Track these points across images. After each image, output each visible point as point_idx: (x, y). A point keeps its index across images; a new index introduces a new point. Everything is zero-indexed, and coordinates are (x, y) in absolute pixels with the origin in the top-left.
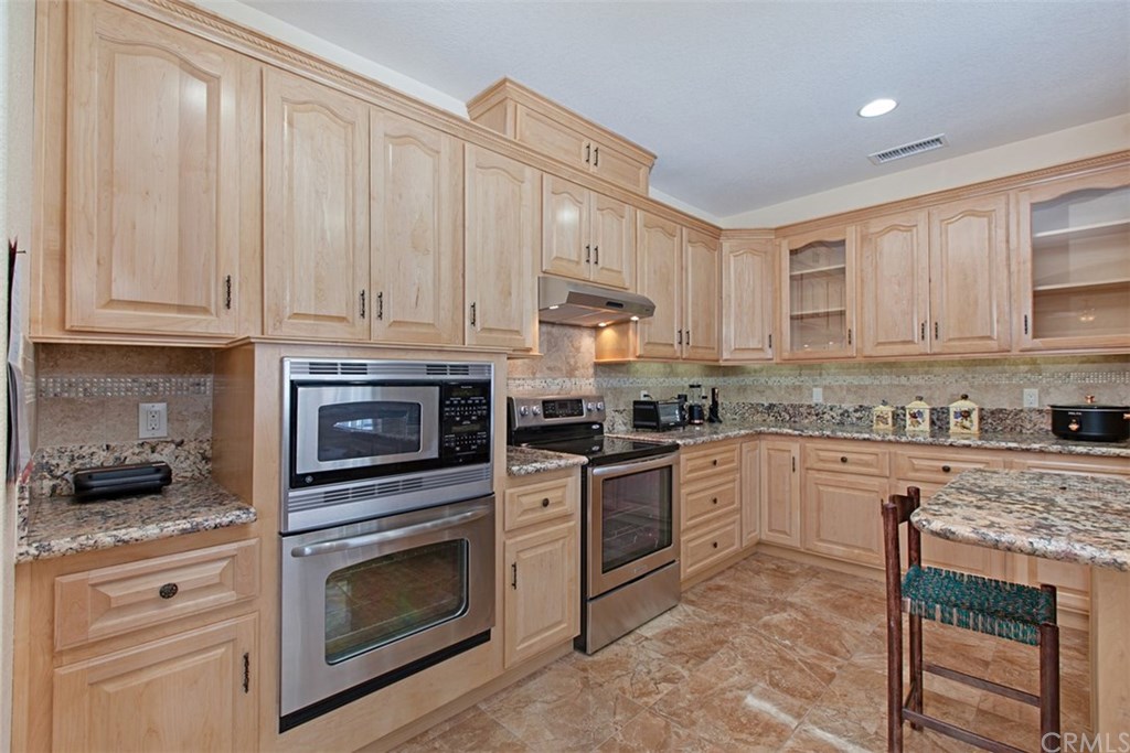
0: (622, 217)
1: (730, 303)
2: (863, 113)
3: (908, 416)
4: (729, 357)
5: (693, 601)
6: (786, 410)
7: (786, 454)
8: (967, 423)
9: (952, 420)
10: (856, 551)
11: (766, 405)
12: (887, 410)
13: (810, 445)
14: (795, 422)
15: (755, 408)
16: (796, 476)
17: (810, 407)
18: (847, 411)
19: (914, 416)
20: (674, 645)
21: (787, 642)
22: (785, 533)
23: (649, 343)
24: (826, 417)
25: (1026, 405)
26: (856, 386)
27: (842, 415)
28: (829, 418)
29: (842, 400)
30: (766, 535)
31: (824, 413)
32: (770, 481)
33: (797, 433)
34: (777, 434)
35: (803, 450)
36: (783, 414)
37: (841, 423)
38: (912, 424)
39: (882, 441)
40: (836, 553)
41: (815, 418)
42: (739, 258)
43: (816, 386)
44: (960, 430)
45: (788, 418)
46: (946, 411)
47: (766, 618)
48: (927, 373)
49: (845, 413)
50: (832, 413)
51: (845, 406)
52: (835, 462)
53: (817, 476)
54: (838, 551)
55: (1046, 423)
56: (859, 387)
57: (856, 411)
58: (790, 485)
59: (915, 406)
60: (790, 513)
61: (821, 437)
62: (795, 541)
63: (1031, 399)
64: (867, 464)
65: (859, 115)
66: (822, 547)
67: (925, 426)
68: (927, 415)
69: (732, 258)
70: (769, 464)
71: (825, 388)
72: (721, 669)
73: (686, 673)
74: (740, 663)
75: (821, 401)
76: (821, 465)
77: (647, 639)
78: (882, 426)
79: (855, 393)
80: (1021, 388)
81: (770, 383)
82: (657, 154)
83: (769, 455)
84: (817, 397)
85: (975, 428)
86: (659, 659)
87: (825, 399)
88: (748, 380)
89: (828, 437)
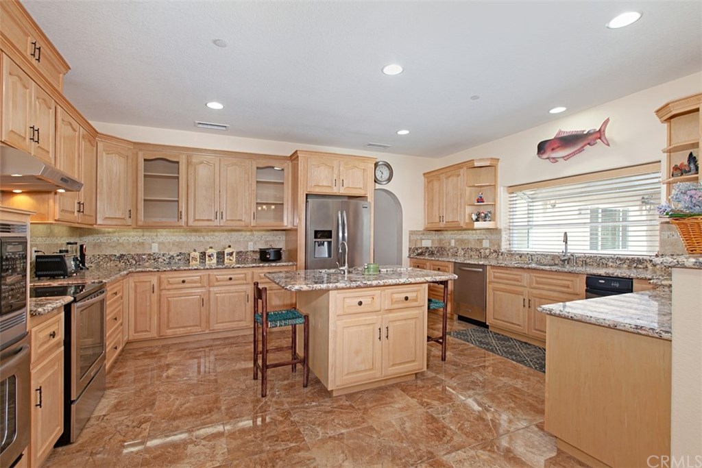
0: (50, 108)
1: (102, 185)
2: (209, 105)
3: (207, 256)
4: (101, 223)
5: (112, 387)
6: (133, 258)
7: (148, 284)
8: (231, 258)
9: (226, 257)
10: (189, 328)
11: (118, 255)
12: (197, 254)
13: (163, 276)
14: (139, 265)
15: (109, 258)
16: (155, 297)
17: (150, 255)
18: (172, 256)
19: (209, 256)
20: (126, 409)
21: (185, 378)
22: (146, 331)
23: (63, 210)
24: (160, 260)
25: (249, 249)
26: (178, 242)
27: (170, 258)
28: (162, 260)
29: (170, 250)
30: (133, 336)
31: (159, 258)
32: (136, 301)
33: (155, 270)
34: (142, 272)
35: (160, 279)
36: (131, 260)
37: (169, 263)
38: (209, 260)
39: (204, 269)
40: (178, 333)
41: (153, 261)
42: (110, 156)
43: (153, 242)
44: (229, 261)
45: (134, 263)
46: (223, 253)
47: (165, 375)
48: (212, 235)
49: (172, 257)
50: (163, 258)
51: (171, 253)
52: (179, 283)
53: (168, 293)
54: (181, 331)
55: (257, 256)
56: (179, 243)
57: (178, 256)
58: (151, 301)
59: (209, 252)
60: (150, 318)
61: (172, 270)
62: (154, 334)
63: (251, 247)
64: (195, 282)
65: (206, 105)
66: (169, 332)
67: (214, 260)
68: (215, 256)
69: (104, 154)
70: (136, 292)
71: (159, 243)
72: (166, 403)
73: (150, 415)
74: (173, 397)
75: (157, 251)
76: (170, 287)
77: (105, 416)
78: (194, 262)
79: (177, 246)
80: (248, 242)
81: (121, 241)
82: (71, 67)
83: (136, 286)
84: (155, 249)
85: (234, 260)
86: (126, 418)
87: (159, 250)
88: (103, 239)
89: (175, 270)
